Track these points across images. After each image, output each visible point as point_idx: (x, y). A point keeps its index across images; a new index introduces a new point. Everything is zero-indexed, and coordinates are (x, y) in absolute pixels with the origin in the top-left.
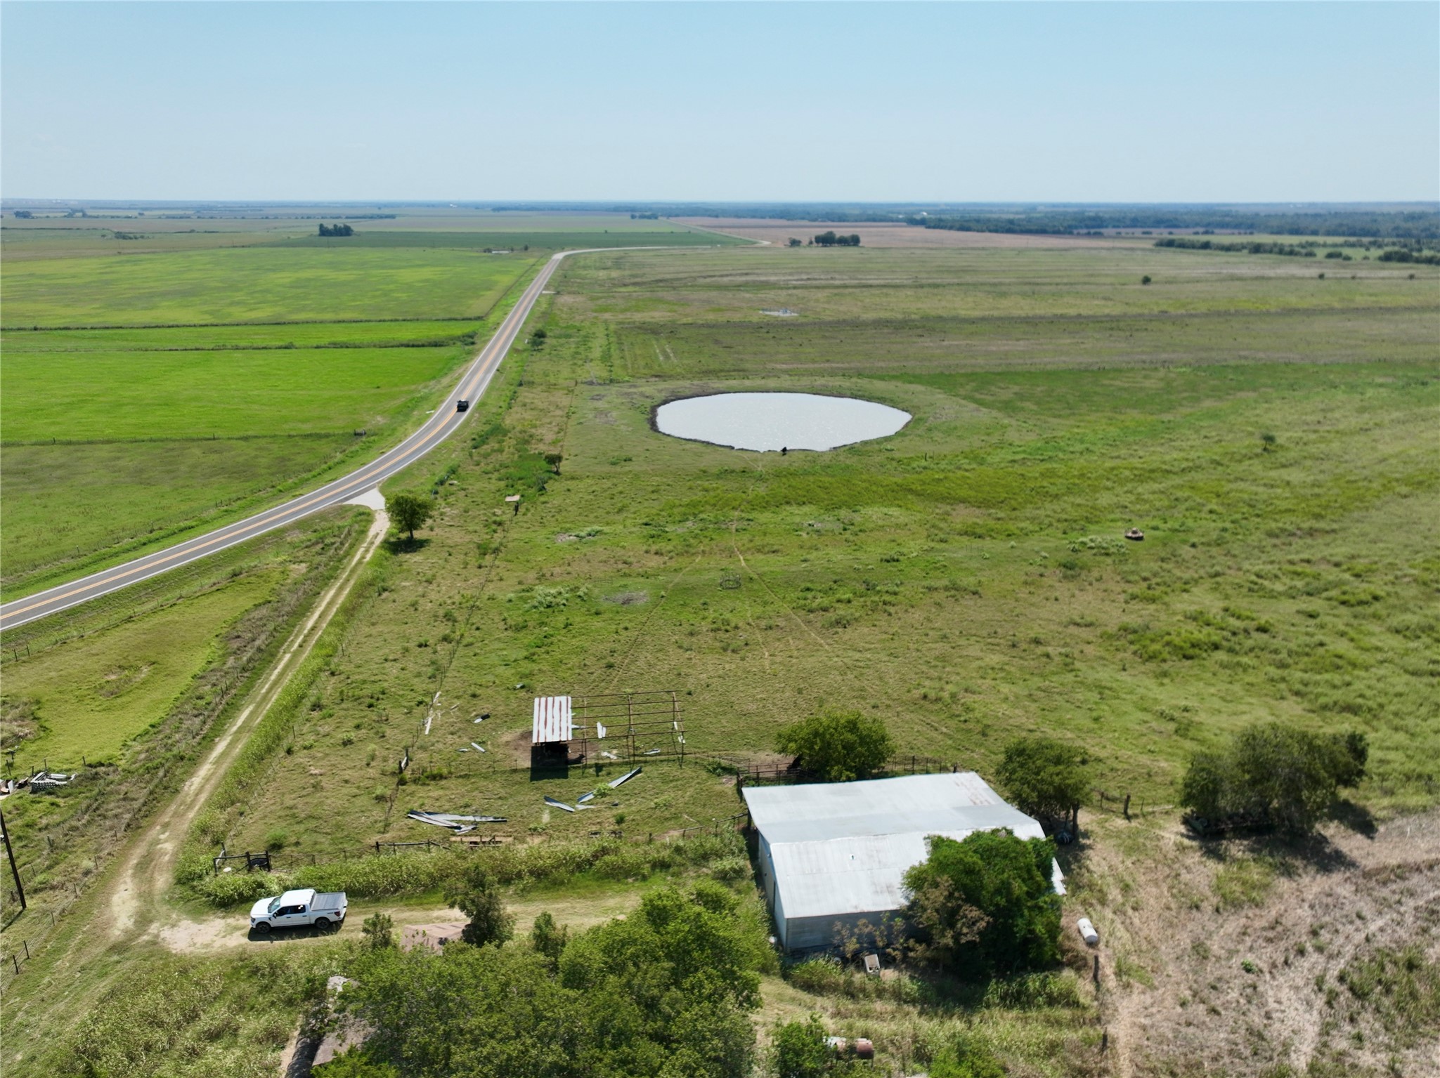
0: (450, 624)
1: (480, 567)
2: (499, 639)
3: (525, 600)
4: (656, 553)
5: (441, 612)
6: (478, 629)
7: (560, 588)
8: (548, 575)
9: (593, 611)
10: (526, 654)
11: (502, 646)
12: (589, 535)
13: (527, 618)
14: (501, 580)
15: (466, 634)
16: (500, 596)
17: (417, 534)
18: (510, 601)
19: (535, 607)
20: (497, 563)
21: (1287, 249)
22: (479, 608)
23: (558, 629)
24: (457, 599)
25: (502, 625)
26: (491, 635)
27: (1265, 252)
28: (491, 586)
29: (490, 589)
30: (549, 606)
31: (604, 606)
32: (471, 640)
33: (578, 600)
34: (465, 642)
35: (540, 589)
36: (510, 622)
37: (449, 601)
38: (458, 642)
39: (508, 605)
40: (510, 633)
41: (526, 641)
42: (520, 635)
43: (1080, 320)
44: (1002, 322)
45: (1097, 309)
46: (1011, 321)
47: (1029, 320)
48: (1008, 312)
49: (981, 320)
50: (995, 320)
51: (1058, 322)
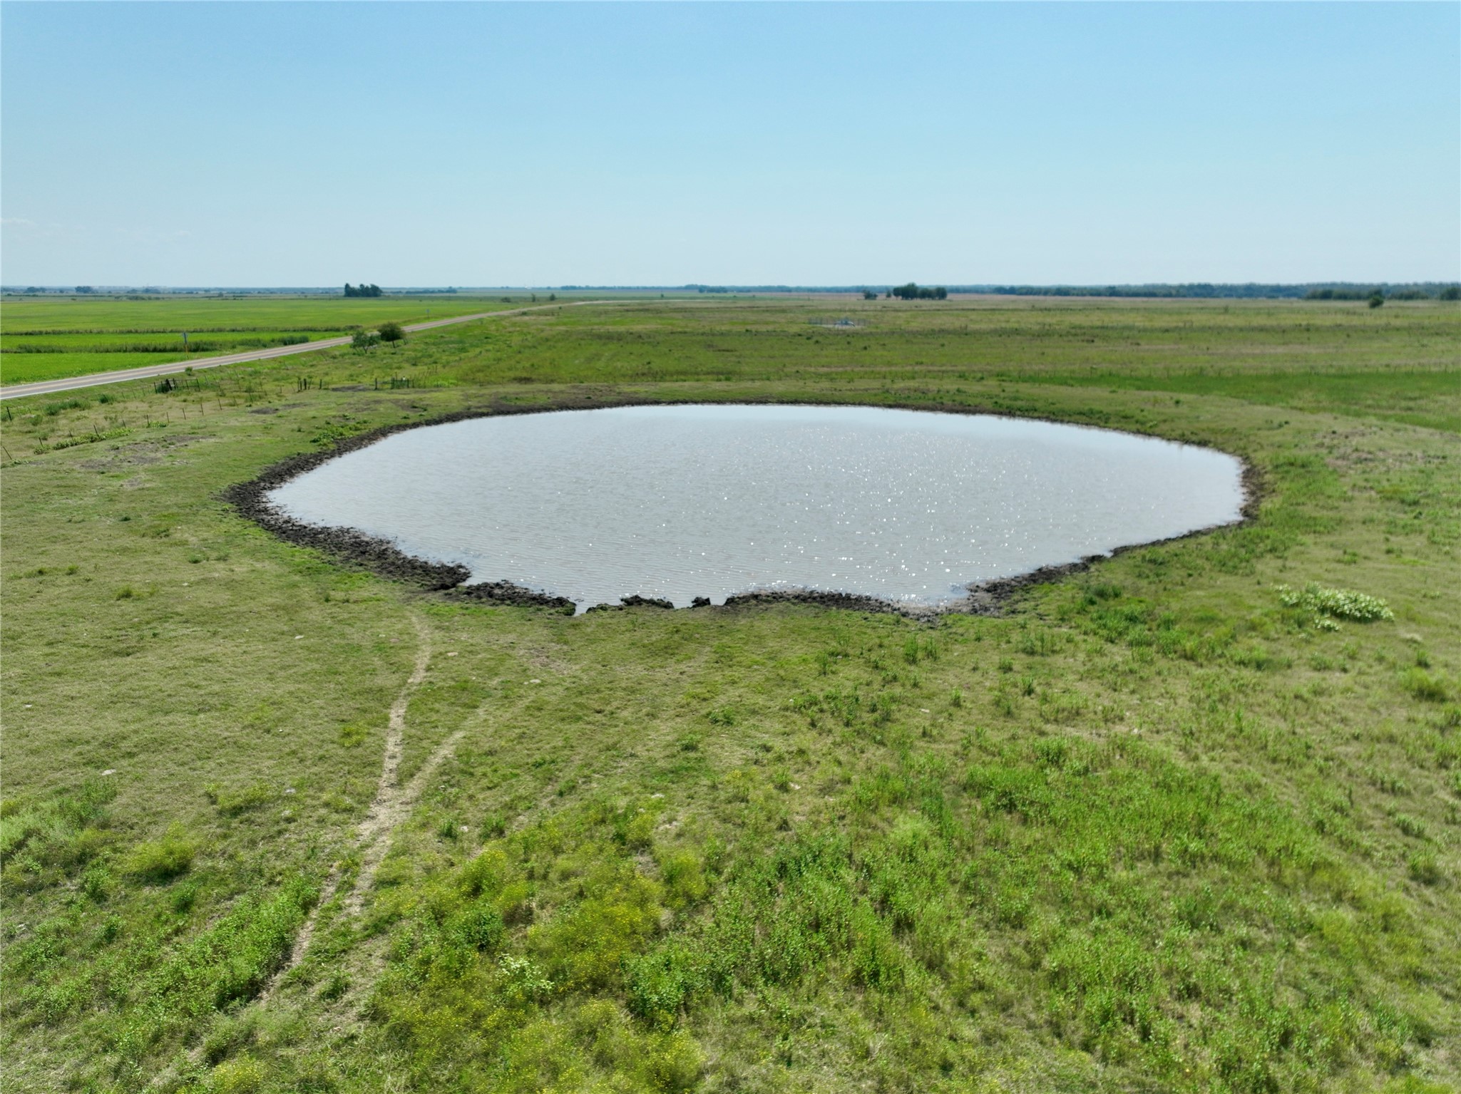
43: (1355, 329)
44: (1218, 331)
45: (1356, 321)
46: (1230, 329)
47: (1262, 329)
48: (1212, 323)
49: (1176, 329)
50: (1203, 329)
51: (1318, 329)
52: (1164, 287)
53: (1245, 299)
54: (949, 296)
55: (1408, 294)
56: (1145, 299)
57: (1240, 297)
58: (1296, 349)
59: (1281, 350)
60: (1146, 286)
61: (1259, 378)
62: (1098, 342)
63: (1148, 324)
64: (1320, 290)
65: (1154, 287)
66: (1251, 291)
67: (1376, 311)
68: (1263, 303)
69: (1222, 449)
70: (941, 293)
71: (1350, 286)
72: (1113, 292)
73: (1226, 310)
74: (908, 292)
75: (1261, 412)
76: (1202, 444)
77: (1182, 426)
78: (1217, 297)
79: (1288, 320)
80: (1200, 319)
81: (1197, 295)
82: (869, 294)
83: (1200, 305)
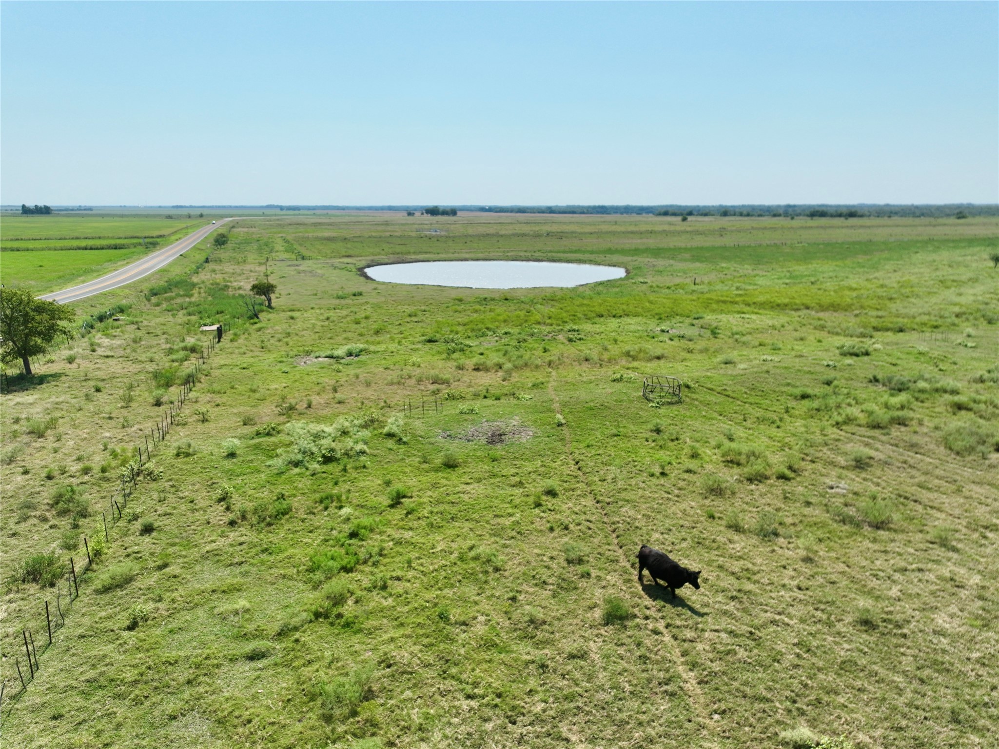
0: (65, 523)
1: (158, 404)
2: (214, 555)
3: (270, 453)
4: (477, 369)
5: (47, 494)
6: (148, 530)
7: (343, 422)
8: (301, 407)
9: (438, 461)
10: (314, 599)
11: (228, 577)
12: (350, 354)
13: (287, 490)
14: (205, 420)
15: (110, 550)
16: (204, 447)
17: (38, 366)
18: (232, 455)
19: (297, 464)
20: (192, 395)
21: (745, 212)
22: (152, 477)
23: (375, 510)
24: (98, 460)
25: (218, 515)
26: (189, 544)
27: (731, 215)
28: (182, 432)
29: (179, 438)
30: (327, 460)
31: (456, 449)
32: (126, 567)
33: (390, 443)
34: (102, 576)
35: (298, 427)
36: (239, 503)
37: (75, 468)
38: (78, 582)
39: (228, 464)
40: (244, 533)
41: (301, 555)
42: (278, 536)
43: (670, 232)
44: (614, 233)
45: (672, 228)
46: (619, 233)
47: (632, 232)
48: (610, 230)
49: (595, 233)
50: (607, 233)
51: (655, 232)
52: (579, 207)
53: (625, 215)
54: (459, 213)
55: (704, 212)
56: (571, 215)
57: (622, 213)
58: (645, 241)
59: (639, 241)
60: (568, 207)
61: (630, 250)
62: (564, 239)
63: (582, 231)
64: (663, 211)
65: (574, 207)
66: (627, 210)
67: (685, 223)
68: (635, 218)
69: (619, 266)
70: (453, 212)
71: (680, 207)
72: (551, 210)
73: (616, 223)
74: (433, 211)
75: (630, 258)
76: (614, 266)
77: (608, 262)
78: (609, 214)
79: (643, 228)
80: (605, 228)
81: (598, 213)
82: (410, 212)
83: (602, 220)
